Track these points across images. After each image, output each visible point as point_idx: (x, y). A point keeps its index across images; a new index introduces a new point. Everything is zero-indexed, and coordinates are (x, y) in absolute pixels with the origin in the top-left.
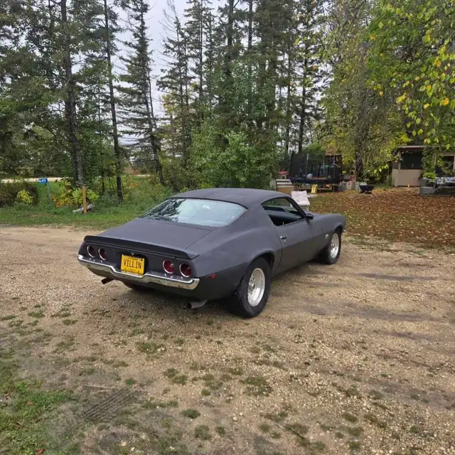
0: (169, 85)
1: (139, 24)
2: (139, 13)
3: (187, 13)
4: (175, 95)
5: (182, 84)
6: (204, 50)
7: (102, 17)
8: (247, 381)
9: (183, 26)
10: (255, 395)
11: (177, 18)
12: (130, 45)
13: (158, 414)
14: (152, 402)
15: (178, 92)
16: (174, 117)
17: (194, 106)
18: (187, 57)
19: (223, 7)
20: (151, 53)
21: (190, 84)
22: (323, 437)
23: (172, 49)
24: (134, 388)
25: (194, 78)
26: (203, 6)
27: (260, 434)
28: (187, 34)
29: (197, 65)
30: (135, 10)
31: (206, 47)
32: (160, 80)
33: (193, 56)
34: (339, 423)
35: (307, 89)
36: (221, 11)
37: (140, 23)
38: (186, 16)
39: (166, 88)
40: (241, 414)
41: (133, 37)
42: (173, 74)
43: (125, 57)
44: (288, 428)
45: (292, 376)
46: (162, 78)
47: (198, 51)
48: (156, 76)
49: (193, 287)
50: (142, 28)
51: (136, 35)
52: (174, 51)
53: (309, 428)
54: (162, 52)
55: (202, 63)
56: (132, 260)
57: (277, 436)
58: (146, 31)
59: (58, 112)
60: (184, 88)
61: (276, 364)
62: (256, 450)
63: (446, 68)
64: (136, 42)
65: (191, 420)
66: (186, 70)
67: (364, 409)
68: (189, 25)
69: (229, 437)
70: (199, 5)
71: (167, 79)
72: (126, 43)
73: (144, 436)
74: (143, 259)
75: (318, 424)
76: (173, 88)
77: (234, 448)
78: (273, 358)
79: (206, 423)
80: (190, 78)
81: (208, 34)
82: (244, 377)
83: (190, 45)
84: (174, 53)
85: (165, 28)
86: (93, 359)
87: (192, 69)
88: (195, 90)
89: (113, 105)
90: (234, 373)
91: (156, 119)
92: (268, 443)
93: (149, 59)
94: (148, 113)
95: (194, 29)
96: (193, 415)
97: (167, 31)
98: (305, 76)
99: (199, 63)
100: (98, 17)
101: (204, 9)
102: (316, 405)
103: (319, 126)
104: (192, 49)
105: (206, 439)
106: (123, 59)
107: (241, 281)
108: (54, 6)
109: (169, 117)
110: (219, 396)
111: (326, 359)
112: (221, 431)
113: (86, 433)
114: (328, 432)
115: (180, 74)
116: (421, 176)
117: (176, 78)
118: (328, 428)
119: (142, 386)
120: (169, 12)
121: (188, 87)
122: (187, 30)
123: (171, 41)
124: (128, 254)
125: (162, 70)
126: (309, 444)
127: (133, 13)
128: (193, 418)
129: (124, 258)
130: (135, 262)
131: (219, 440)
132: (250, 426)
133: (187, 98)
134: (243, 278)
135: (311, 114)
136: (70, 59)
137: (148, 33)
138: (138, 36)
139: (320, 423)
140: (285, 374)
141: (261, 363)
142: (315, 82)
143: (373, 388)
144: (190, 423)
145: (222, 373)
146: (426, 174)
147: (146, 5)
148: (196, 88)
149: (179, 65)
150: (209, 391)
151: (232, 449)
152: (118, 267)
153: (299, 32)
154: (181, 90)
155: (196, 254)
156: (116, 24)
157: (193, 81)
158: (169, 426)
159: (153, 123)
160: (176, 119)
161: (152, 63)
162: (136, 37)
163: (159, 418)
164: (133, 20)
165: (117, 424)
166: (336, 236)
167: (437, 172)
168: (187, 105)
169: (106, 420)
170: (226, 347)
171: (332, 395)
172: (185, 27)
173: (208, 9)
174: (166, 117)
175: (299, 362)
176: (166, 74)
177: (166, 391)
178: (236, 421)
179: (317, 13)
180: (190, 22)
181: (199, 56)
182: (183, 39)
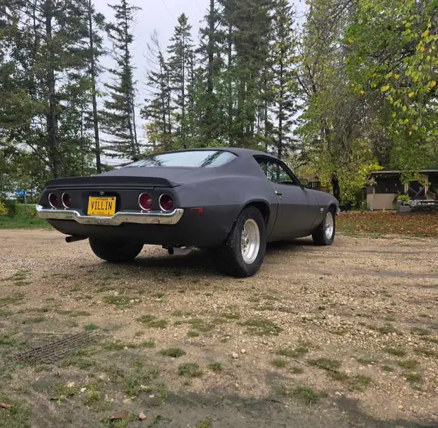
0: (152, 113)
1: (123, 53)
2: (123, 43)
3: (170, 50)
4: (159, 123)
5: (165, 113)
6: (186, 84)
7: (88, 40)
8: (247, 323)
9: (166, 61)
10: (260, 334)
11: (160, 53)
12: (114, 72)
13: (125, 355)
14: (119, 344)
15: (161, 121)
16: (157, 144)
17: (176, 134)
18: (169, 89)
19: (204, 28)
20: (135, 83)
21: (173, 114)
22: (363, 370)
23: (156, 81)
24: (93, 333)
25: (177, 108)
26: (185, 43)
27: (273, 370)
28: (169, 68)
29: (179, 97)
30: (120, 40)
31: (188, 81)
32: (144, 110)
33: (175, 89)
34: (381, 357)
35: (283, 121)
36: (203, 33)
37: (125, 53)
38: (170, 52)
39: (150, 117)
40: (243, 351)
41: (118, 65)
42: (156, 104)
43: (109, 84)
44: (312, 363)
45: (304, 319)
46: (146, 108)
47: (180, 84)
48: (140, 105)
49: (175, 220)
50: (127, 57)
51: (120, 63)
52: (157, 83)
53: (341, 362)
54: (146, 83)
55: (184, 96)
56: (100, 201)
57: (297, 371)
58: (130, 60)
59: (40, 126)
60: (167, 116)
61: (281, 309)
62: (270, 386)
63: (430, 50)
64: (120, 69)
65: (173, 358)
66: (169, 100)
67: (410, 343)
68: (171, 60)
69: (228, 373)
70: (181, 43)
71: (150, 109)
72: (110, 71)
73: (102, 376)
74: (115, 198)
75: (352, 359)
76: (156, 117)
77: (237, 385)
78: (276, 304)
79: (194, 361)
80: (173, 109)
81: (190, 69)
82: (243, 321)
83: (173, 79)
84: (157, 85)
85: (149, 61)
86: (46, 311)
87: (175, 101)
88: (178, 120)
89: (96, 123)
90: (229, 317)
91: (138, 145)
92: (286, 378)
93: (133, 89)
94: (131, 137)
95: (176, 64)
96: (175, 354)
97: (151, 64)
98: (281, 110)
99: (181, 95)
100: (84, 39)
101: (186, 46)
102: (345, 342)
103: (296, 156)
104: (174, 81)
105: (194, 376)
106: (108, 86)
107: (233, 228)
108: (39, 25)
109: (152, 144)
110: (211, 336)
111: (344, 305)
112: (216, 368)
113: (15, 376)
114: (369, 366)
115: (163, 104)
116: (396, 199)
117: (159, 107)
118: (370, 363)
119: (106, 330)
120: (153, 46)
121: (171, 116)
122: (170, 65)
123: (154, 74)
124: (96, 194)
125: (146, 100)
126: (348, 378)
127: (118, 43)
128: (175, 357)
129: (91, 199)
130: (104, 202)
131: (214, 377)
132: (257, 362)
133: (170, 127)
134: (234, 225)
135: (287, 145)
136: (53, 75)
137: (132, 62)
138: (123, 64)
139: (355, 358)
140: (294, 317)
141: (262, 309)
142: (290, 116)
143: (414, 326)
144: (171, 362)
145: (213, 318)
146: (399, 197)
147: (131, 36)
148: (178, 118)
149: (163, 96)
150: (198, 332)
151: (234, 385)
152: (85, 212)
153: (274, 71)
154: (164, 119)
155: (179, 183)
156: (101, 48)
157: (175, 111)
158: (140, 365)
159: (136, 148)
160: (159, 146)
161: (136, 92)
162: (120, 65)
163: (128, 359)
164: (118, 50)
165: (65, 365)
166: (329, 215)
167: (410, 196)
168: (170, 132)
169: (49, 361)
170: (217, 298)
171: (362, 333)
172: (169, 62)
173: (189, 46)
174: (149, 144)
175: (310, 308)
176: (150, 103)
177: (138, 334)
178: (237, 358)
179: (289, 54)
180: (173, 58)
181: (182, 89)
182: (166, 72)
